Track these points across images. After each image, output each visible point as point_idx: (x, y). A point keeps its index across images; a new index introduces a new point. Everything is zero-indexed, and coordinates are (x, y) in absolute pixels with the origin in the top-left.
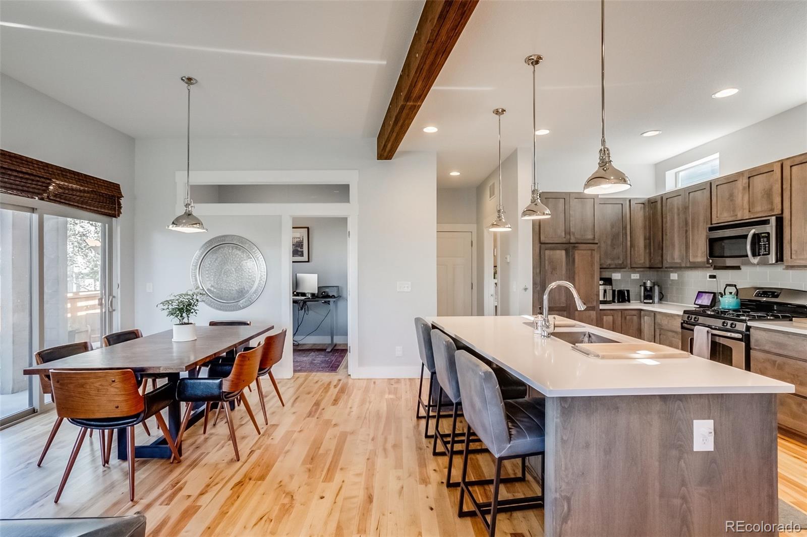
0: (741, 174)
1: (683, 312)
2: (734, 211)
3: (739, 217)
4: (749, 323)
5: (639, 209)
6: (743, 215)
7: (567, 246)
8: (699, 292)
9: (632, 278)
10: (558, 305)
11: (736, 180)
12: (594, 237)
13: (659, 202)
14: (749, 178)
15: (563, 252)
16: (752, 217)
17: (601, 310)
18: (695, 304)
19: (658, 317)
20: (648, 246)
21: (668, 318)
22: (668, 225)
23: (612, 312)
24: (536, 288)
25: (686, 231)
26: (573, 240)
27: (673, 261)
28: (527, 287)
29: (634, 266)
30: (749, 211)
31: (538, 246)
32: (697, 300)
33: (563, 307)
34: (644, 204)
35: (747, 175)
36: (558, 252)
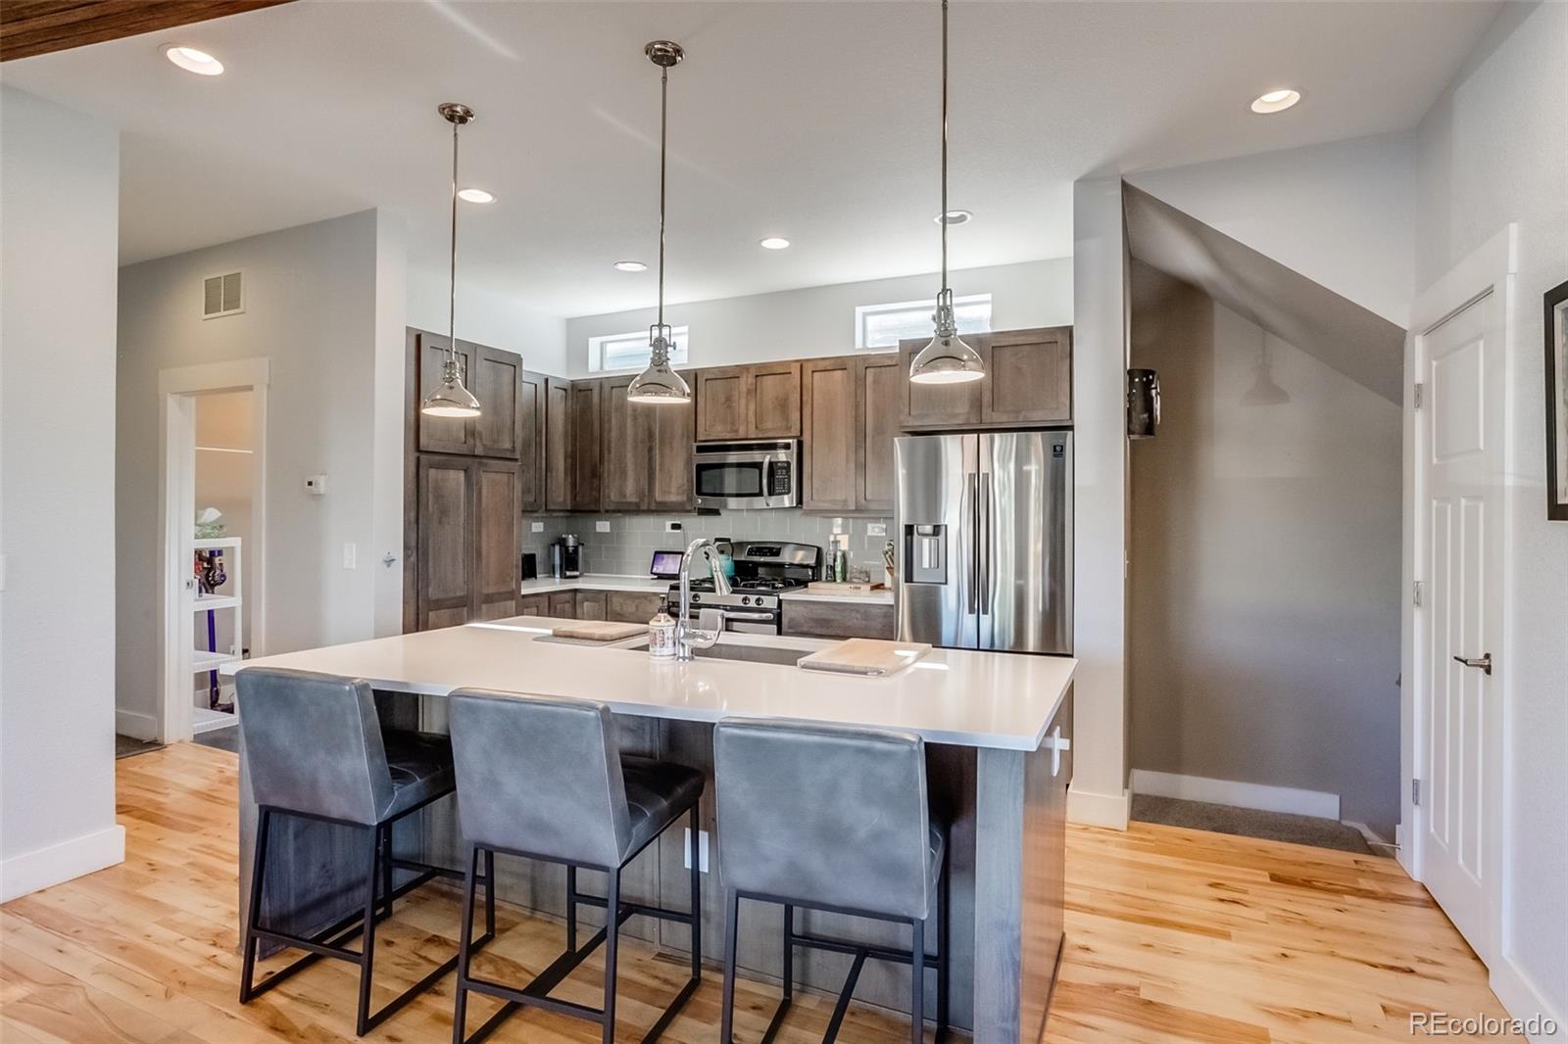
0: (746, 368)
1: (668, 588)
2: (733, 423)
3: (742, 433)
4: (782, 596)
5: (559, 396)
6: (747, 431)
7: (469, 460)
8: (657, 553)
9: (534, 530)
10: (452, 595)
11: (738, 377)
12: (514, 447)
13: (596, 392)
14: (757, 376)
15: (462, 475)
16: (760, 436)
17: (524, 596)
18: (652, 573)
19: (615, 600)
20: (572, 469)
21: (637, 601)
22: (614, 434)
23: (536, 599)
24: (409, 556)
25: (650, 449)
26: (479, 451)
27: (624, 500)
28: (393, 555)
29: (552, 507)
30: (756, 427)
31: (413, 456)
32: (655, 566)
33: (460, 597)
34: (565, 390)
35: (753, 372)
36: (452, 474)
